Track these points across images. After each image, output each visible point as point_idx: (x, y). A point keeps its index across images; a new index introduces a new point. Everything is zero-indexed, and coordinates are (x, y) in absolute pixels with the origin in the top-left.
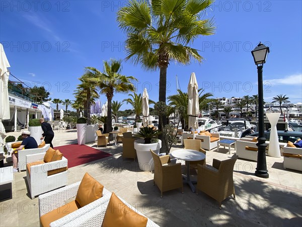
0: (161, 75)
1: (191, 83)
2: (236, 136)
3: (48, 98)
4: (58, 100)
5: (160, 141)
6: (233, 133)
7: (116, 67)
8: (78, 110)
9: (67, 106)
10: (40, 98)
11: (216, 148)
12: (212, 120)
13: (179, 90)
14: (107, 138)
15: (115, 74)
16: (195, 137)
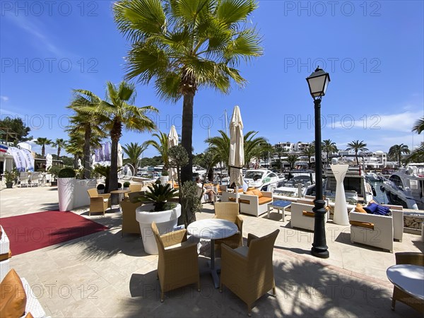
0: (184, 106)
1: (234, 120)
2: (300, 195)
3: (28, 137)
4: (45, 139)
5: (179, 207)
6: (296, 190)
7: (126, 93)
8: (75, 155)
9: (59, 150)
10: (14, 135)
11: (267, 214)
12: (271, 172)
13: (220, 131)
16: (238, 197)
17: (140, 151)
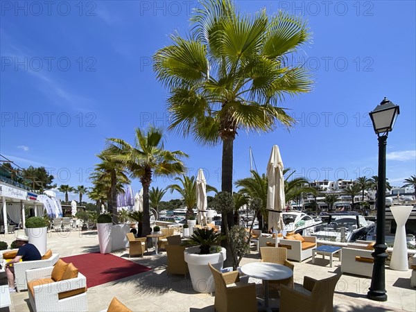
0: (224, 150)
1: (272, 161)
2: (343, 239)
3: (52, 184)
4: (67, 186)
5: (224, 250)
6: (338, 235)
7: (154, 139)
8: (98, 201)
9: (81, 196)
10: (40, 183)
11: (311, 259)
12: (306, 215)
13: (253, 172)
14: (143, 243)
15: (154, 149)
16: (278, 242)
17: (161, 195)
